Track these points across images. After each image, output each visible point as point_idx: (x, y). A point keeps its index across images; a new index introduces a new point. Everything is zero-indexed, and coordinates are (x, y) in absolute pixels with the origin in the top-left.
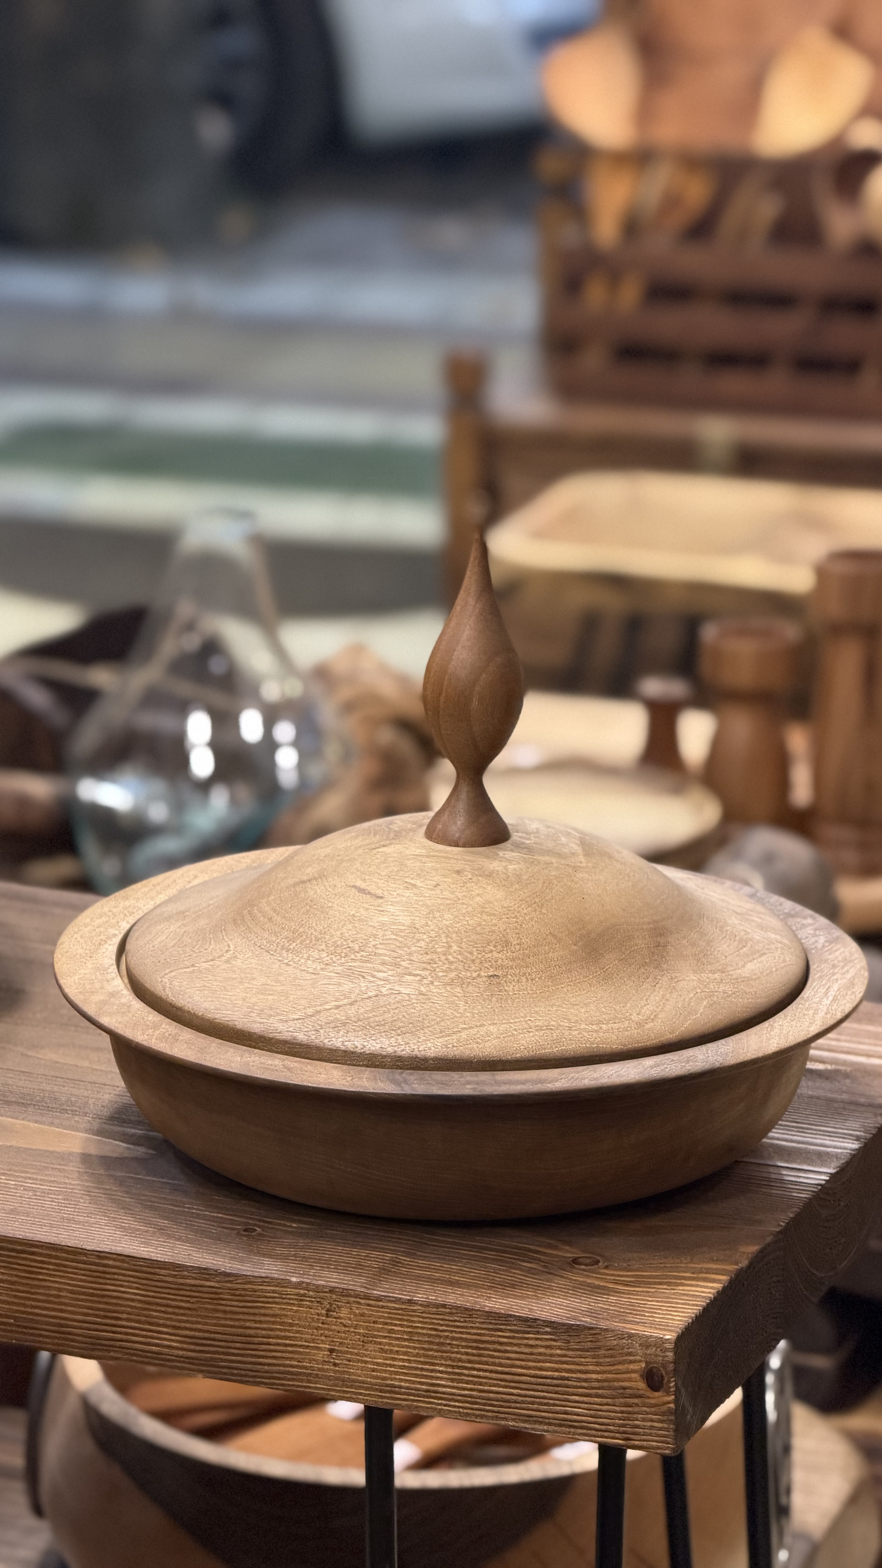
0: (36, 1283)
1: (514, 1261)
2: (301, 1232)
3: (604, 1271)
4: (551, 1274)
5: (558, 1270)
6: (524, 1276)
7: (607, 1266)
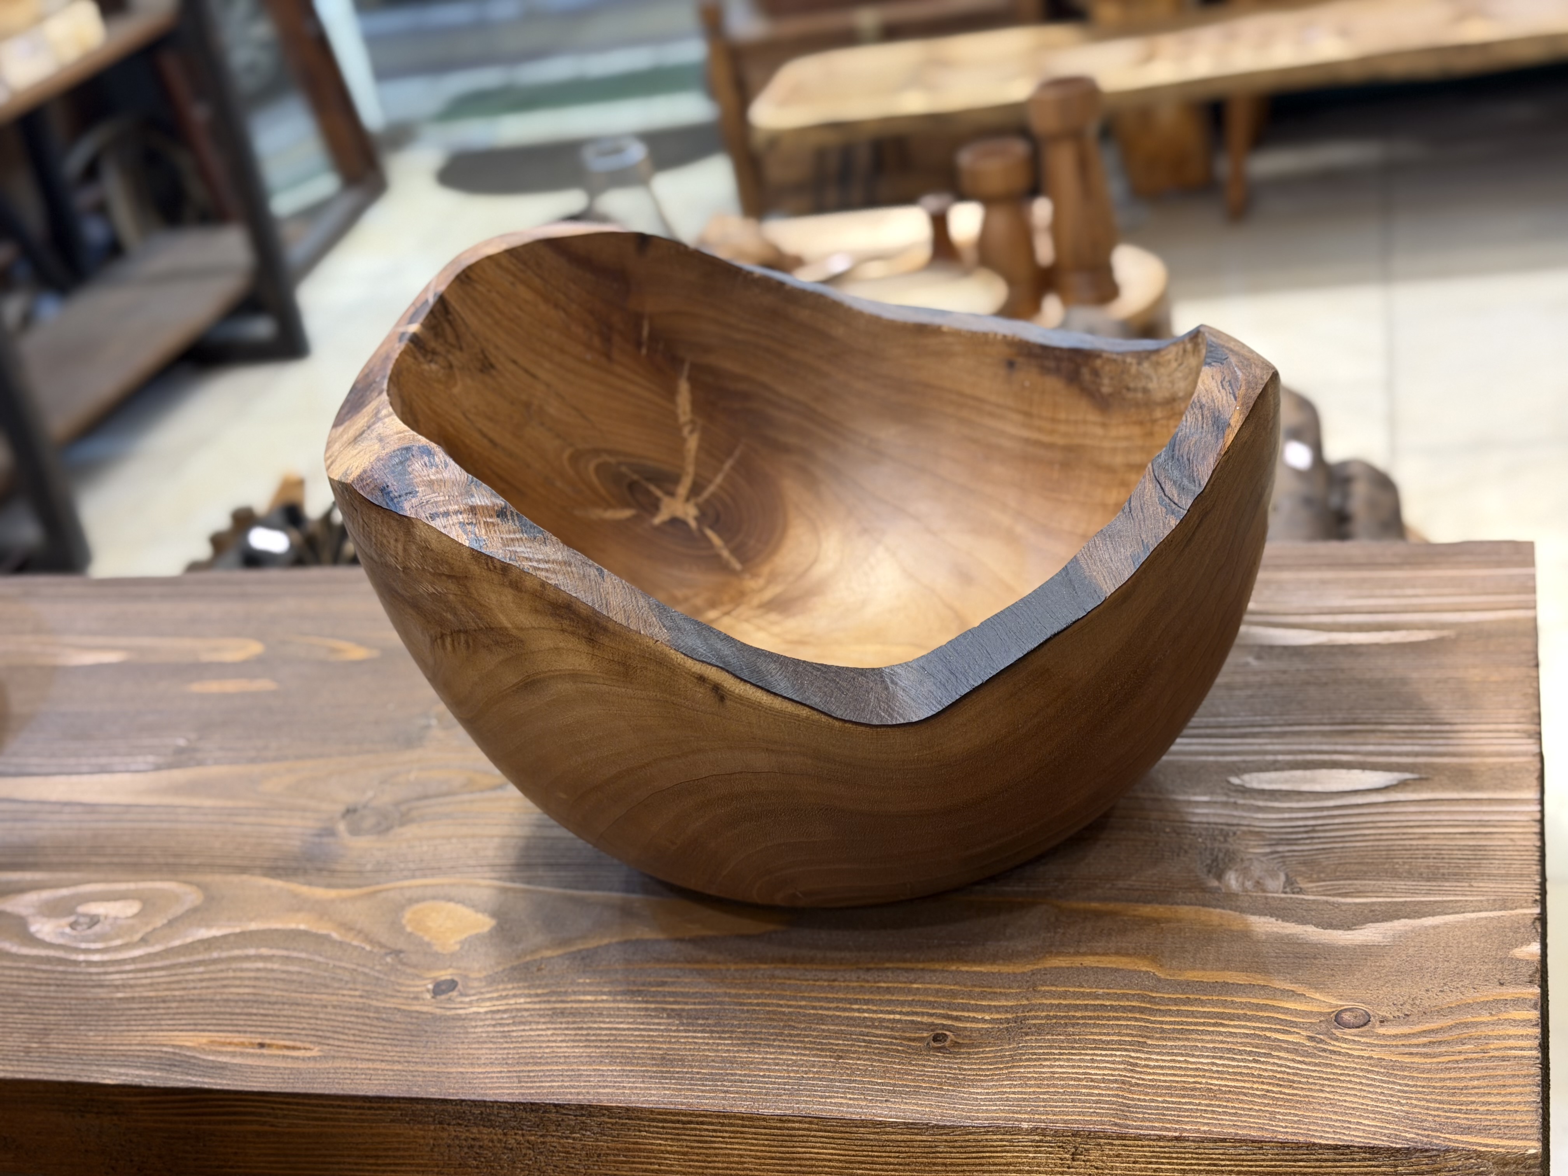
1: (1268, 1034)
2: (999, 1030)
3: (1382, 1031)
4: (1325, 1050)
5: (1329, 1041)
6: (1293, 1060)
7: (1382, 1022)
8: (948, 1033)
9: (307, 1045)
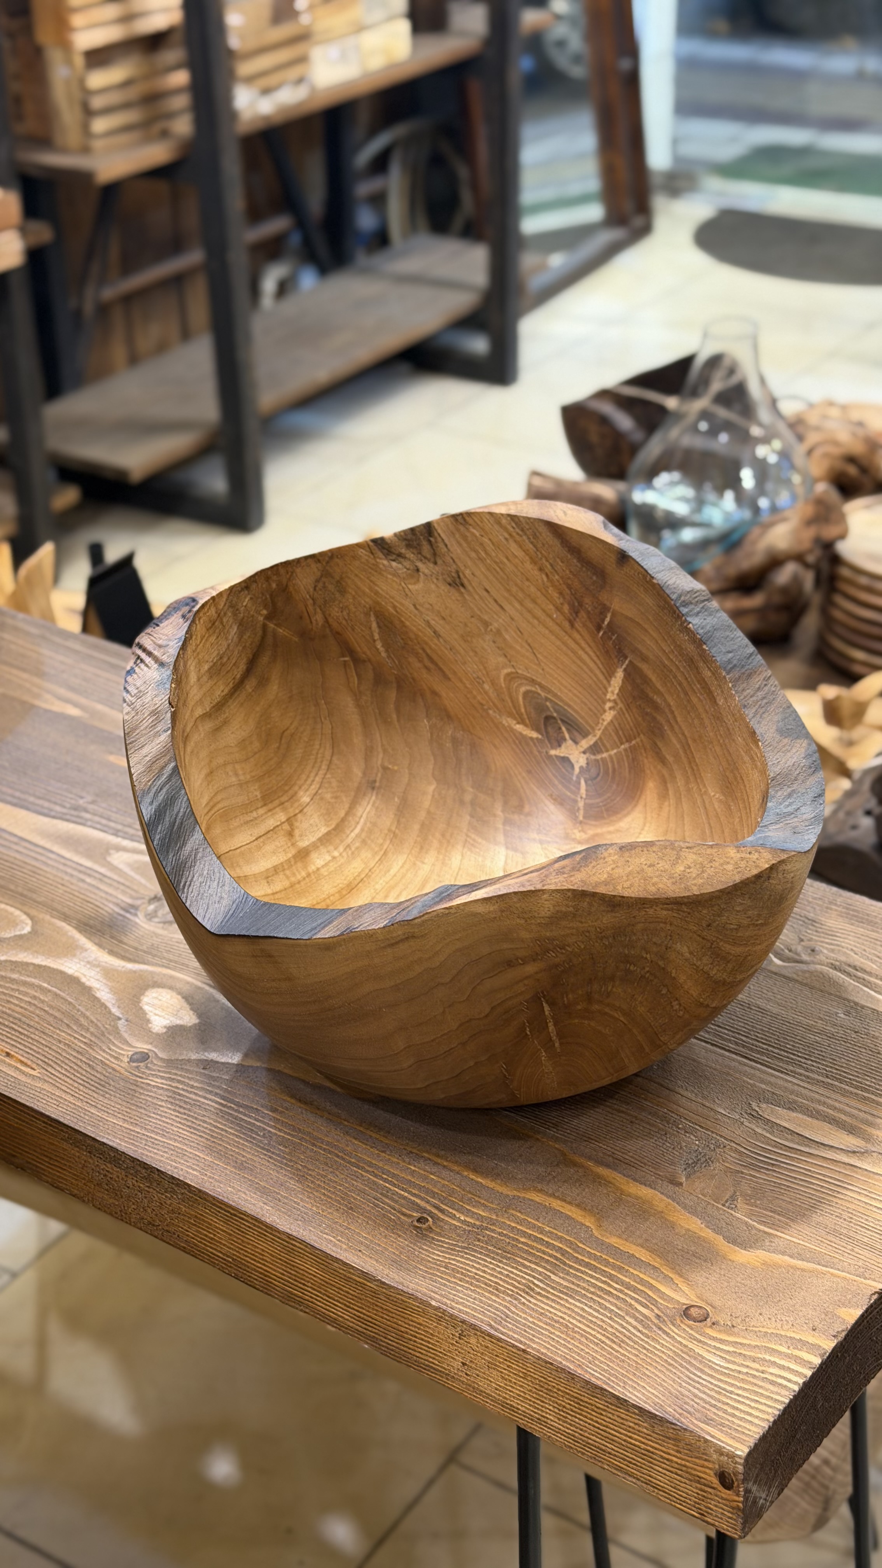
0: (245, 1240)
1: (633, 1302)
2: (464, 1230)
3: (709, 1331)
4: (660, 1328)
5: (669, 1323)
6: (635, 1328)
7: (714, 1324)
8: (430, 1219)
9: (34, 1066)
